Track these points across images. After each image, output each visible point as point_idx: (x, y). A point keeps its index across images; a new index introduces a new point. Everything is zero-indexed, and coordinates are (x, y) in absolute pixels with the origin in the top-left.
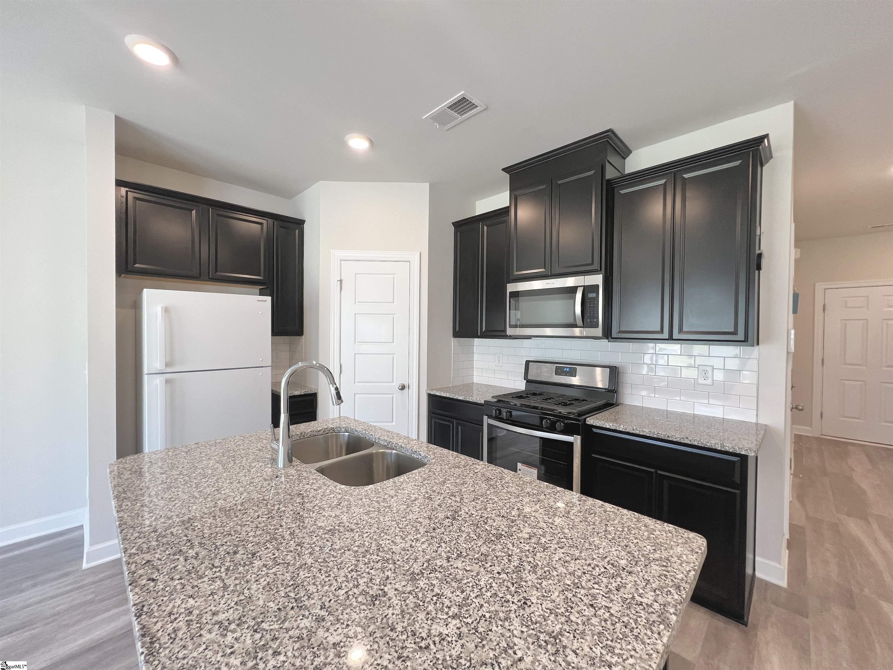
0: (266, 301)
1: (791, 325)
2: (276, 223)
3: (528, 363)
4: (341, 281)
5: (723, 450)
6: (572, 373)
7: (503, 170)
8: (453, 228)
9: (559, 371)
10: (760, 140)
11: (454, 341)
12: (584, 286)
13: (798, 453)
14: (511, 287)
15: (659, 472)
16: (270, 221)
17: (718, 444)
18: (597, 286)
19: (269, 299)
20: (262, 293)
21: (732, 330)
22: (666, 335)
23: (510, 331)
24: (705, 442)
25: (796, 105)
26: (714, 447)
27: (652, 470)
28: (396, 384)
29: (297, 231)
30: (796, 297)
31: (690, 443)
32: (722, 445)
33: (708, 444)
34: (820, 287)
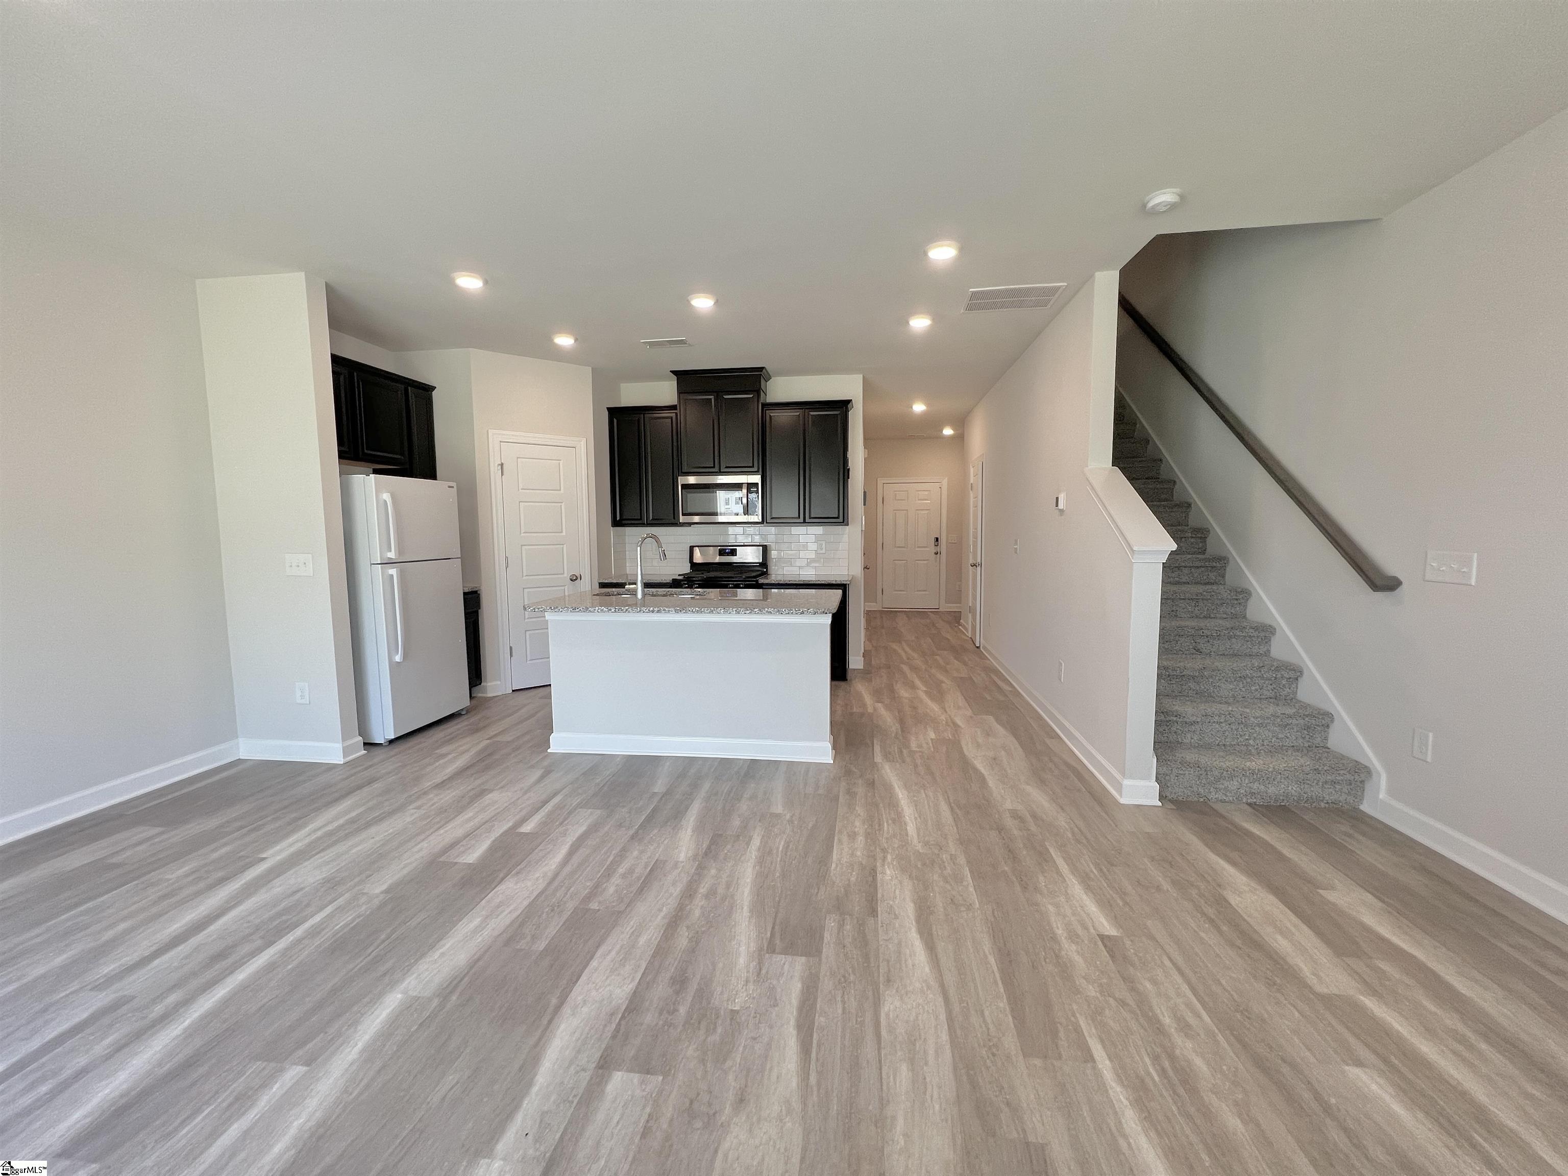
0: (453, 487)
1: (863, 514)
2: (409, 389)
3: (693, 547)
4: (502, 465)
6: (733, 553)
7: (671, 371)
8: (607, 413)
9: (722, 552)
10: (849, 401)
11: (613, 531)
12: (748, 483)
13: (868, 622)
14: (682, 480)
18: (757, 484)
21: (837, 516)
22: (801, 520)
23: (682, 519)
25: (865, 380)
28: (567, 576)
30: (865, 493)
34: (880, 481)
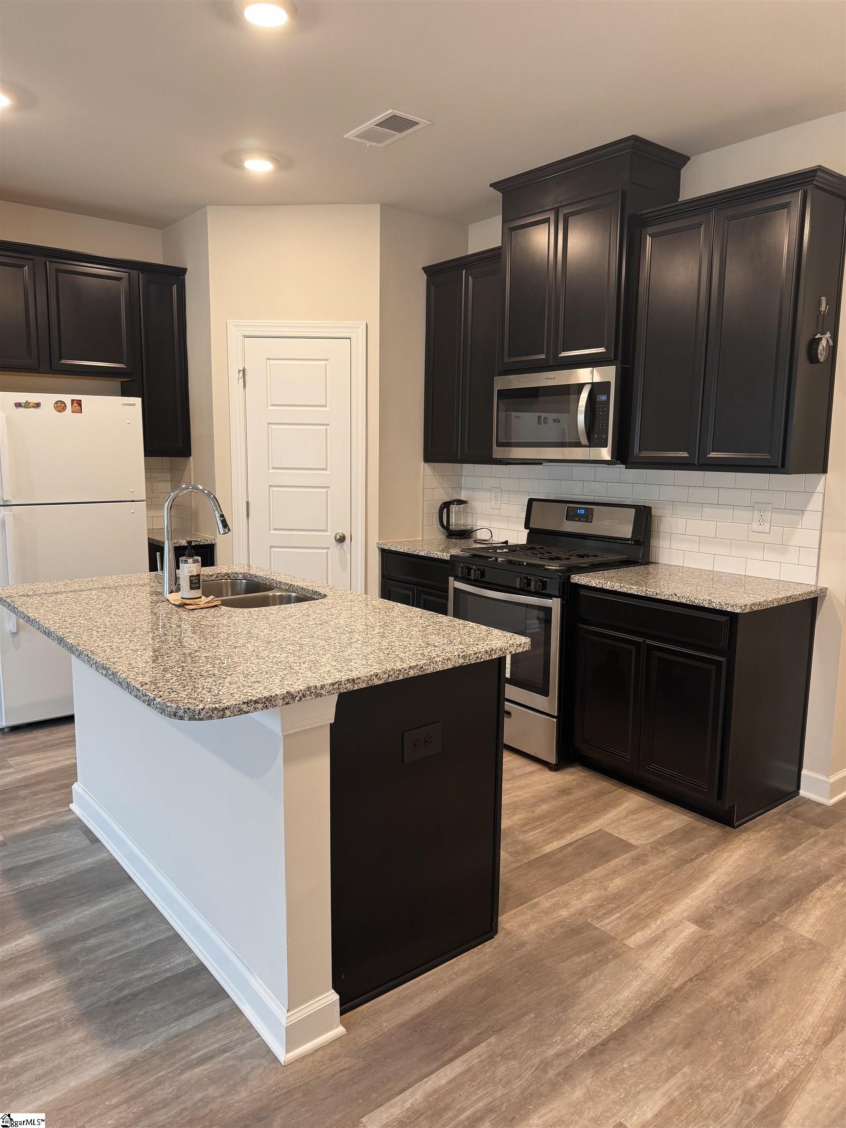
0: (134, 405)
2: (141, 275)
3: (531, 501)
4: (244, 371)
5: (711, 607)
6: (587, 517)
7: (491, 185)
8: (424, 277)
9: (571, 516)
11: (424, 469)
12: (592, 384)
14: (500, 383)
15: (649, 642)
16: (134, 273)
17: (706, 601)
18: (608, 385)
19: (138, 401)
20: (126, 392)
22: (692, 459)
23: (498, 452)
24: (693, 599)
26: (702, 605)
27: (640, 640)
28: (330, 535)
29: (175, 288)
31: (678, 601)
32: (710, 602)
33: (696, 602)
